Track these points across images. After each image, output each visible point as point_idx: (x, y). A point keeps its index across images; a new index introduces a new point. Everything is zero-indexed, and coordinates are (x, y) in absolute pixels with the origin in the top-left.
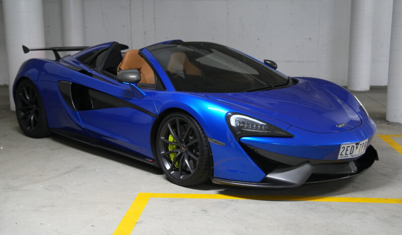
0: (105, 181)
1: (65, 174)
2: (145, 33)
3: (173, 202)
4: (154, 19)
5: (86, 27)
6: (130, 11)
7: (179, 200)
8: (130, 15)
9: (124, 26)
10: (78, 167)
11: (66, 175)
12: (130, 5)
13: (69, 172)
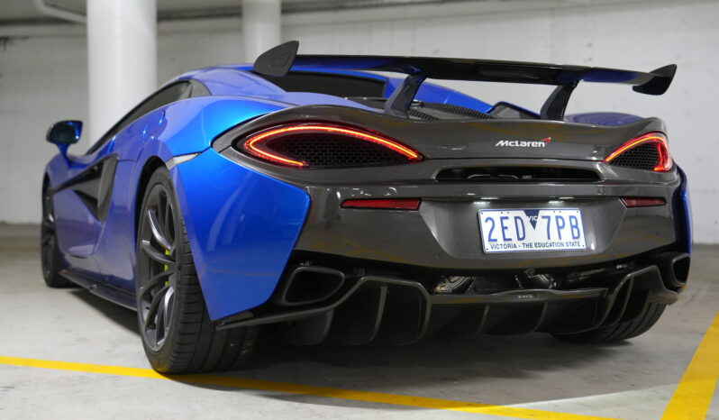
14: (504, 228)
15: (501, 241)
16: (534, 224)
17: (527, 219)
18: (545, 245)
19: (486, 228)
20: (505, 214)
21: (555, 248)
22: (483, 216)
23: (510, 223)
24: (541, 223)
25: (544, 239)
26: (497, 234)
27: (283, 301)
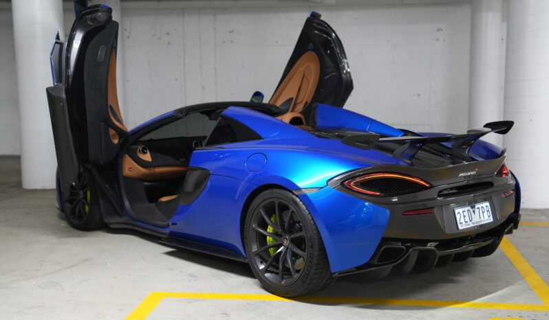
0: (114, 277)
1: (68, 268)
2: (203, 87)
3: (190, 303)
4: (215, 69)
5: (128, 81)
6: (184, 60)
7: (200, 300)
8: (184, 64)
9: (177, 79)
10: (87, 260)
11: (69, 270)
12: (184, 52)
13: (72, 266)
14: (464, 216)
15: (464, 223)
16: (474, 212)
17: (471, 210)
18: (479, 222)
19: (458, 217)
20: (464, 209)
21: (483, 223)
22: (457, 211)
23: (466, 214)
24: (477, 211)
25: (478, 220)
26: (462, 221)
27: (375, 262)
